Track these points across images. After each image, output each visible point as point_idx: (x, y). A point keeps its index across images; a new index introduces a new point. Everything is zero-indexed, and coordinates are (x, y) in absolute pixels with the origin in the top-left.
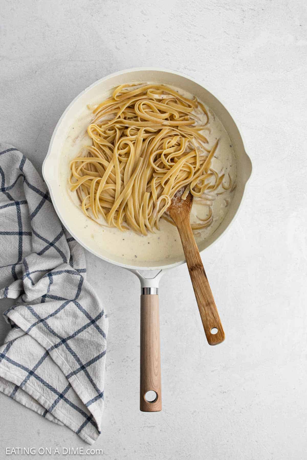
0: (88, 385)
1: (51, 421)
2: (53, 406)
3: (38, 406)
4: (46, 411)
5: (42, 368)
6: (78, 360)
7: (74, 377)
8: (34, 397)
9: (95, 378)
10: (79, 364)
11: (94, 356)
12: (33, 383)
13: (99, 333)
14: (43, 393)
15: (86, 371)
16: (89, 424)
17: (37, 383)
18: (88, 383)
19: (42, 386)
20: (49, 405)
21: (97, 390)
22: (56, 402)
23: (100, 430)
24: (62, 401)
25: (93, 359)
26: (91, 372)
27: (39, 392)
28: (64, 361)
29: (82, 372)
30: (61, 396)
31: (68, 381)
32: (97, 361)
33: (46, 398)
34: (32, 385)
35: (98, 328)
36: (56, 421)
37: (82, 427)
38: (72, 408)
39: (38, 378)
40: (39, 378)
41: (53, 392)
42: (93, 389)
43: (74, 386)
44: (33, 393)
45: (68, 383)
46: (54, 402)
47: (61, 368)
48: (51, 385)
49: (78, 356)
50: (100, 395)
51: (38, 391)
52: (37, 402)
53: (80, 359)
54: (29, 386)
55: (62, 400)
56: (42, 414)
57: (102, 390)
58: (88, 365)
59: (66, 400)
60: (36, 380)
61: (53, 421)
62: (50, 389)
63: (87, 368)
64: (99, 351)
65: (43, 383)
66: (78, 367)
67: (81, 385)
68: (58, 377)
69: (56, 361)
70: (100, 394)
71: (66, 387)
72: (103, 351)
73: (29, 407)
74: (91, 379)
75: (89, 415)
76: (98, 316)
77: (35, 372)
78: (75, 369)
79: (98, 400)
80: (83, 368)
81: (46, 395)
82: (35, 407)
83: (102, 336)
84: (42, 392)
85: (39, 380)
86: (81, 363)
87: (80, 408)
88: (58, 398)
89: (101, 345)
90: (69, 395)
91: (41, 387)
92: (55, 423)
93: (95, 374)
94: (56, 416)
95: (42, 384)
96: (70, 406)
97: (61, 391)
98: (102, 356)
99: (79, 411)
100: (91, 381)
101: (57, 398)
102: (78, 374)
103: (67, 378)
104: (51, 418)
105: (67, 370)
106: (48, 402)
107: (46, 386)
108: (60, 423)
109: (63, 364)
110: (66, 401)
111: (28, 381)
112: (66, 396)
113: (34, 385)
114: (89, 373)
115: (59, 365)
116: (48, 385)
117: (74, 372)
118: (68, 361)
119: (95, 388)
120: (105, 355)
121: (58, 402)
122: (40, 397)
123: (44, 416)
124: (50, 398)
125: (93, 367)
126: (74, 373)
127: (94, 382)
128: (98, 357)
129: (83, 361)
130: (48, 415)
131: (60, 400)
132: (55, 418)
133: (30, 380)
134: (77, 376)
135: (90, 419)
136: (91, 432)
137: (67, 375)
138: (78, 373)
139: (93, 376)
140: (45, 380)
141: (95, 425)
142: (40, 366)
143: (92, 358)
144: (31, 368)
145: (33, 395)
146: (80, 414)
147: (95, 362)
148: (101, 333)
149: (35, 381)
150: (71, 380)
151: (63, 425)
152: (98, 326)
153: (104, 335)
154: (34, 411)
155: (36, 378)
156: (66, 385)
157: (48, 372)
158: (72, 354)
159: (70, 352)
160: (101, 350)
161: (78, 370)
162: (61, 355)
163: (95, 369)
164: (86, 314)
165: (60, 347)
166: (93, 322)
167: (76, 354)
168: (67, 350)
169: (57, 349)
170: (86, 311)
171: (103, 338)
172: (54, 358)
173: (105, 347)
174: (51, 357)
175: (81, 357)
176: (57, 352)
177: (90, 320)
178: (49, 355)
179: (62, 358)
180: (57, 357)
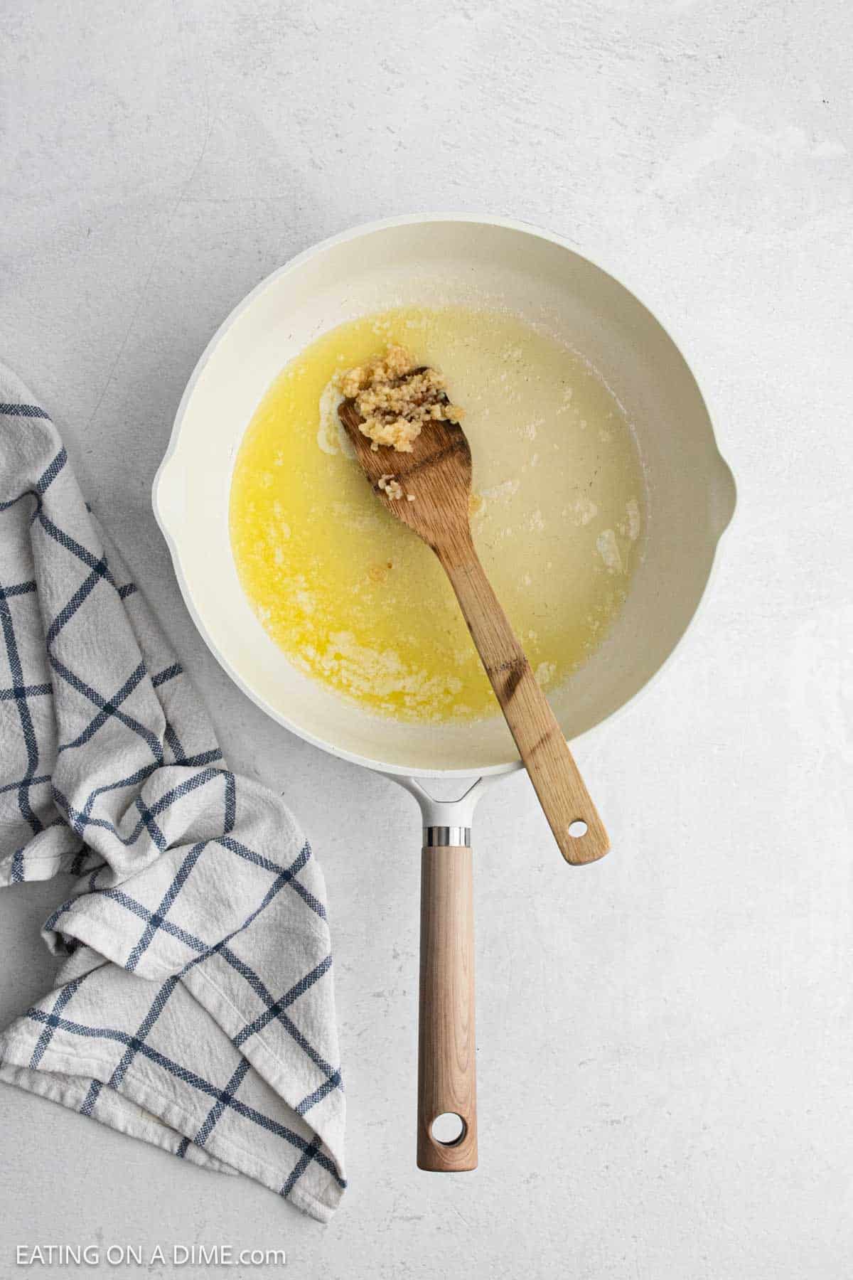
0: (295, 1056)
1: (203, 1167)
2: (207, 1129)
3: (160, 1130)
4: (186, 1142)
5: (162, 1029)
6: (261, 990)
7: (254, 1039)
8: (153, 1109)
9: (314, 1035)
10: (264, 1000)
11: (301, 973)
12: (142, 1073)
13: (305, 904)
14: (175, 1094)
15: (286, 1018)
16: (313, 1164)
17: (155, 1072)
18: (294, 1050)
19: (167, 1077)
20: (195, 1127)
21: (324, 1067)
22: (213, 1117)
23: (344, 1176)
24: (228, 1112)
25: (300, 984)
26: (298, 1021)
27: (163, 1094)
28: (224, 995)
29: (275, 1021)
30: (225, 1098)
31: (240, 1053)
32: (313, 986)
33: (185, 1110)
34: (142, 1078)
35: (300, 889)
36: (216, 1165)
37: (295, 1175)
38: (258, 1126)
39: (154, 1055)
40: (158, 1055)
41: (200, 1091)
42: (311, 1066)
43: (257, 1062)
44: (146, 1100)
45: (240, 1059)
46: (206, 1118)
47: (215, 1016)
48: (193, 1072)
49: (261, 979)
50: (334, 1081)
51: (160, 1093)
52: (161, 1121)
53: (267, 987)
54: (134, 1081)
55: (228, 1108)
56: (176, 1150)
57: (335, 1063)
58: (288, 1001)
59: (240, 1108)
60: (151, 1062)
61: (209, 1165)
62: (191, 1082)
63: (286, 1011)
64: (314, 957)
65: (170, 1069)
66: (264, 1009)
67: (278, 1057)
68: (209, 1046)
69: (201, 999)
70: (333, 1077)
71: (234, 1071)
72: (324, 957)
73: (137, 1134)
74: (303, 1040)
75: (309, 1140)
76: (299, 859)
77: (145, 1042)
78: (254, 1018)
79: (329, 1096)
80: (276, 1010)
81: (185, 1101)
82: (153, 1132)
83: (316, 914)
84: (171, 1095)
85: (158, 1061)
86: (270, 997)
87: (283, 1124)
88: (218, 1105)
89: (315, 940)
90: (247, 1093)
91: (166, 1080)
92: (214, 1171)
93: (312, 1023)
94: (217, 1153)
95: (167, 1073)
96: (253, 1123)
97: (221, 1083)
98: (323, 971)
99: (280, 1133)
100: (304, 1044)
101: (214, 1104)
102: (265, 1030)
103: (236, 1043)
104: (201, 1158)
105: (234, 1022)
106: (192, 1121)
107: (179, 1075)
108: (225, 1169)
109: (221, 1005)
110: (239, 1110)
111: (130, 1069)
112: (238, 1096)
113: (147, 1076)
114: (295, 1023)
115: (210, 1008)
116: (185, 1073)
117: (253, 1025)
118: (234, 998)
119: (315, 1061)
120: (332, 967)
121: (219, 1115)
122: (168, 1109)
123: (182, 1152)
124: (195, 1106)
125: (302, 1006)
126: (255, 1028)
127: (312, 1045)
128: (314, 976)
129: (275, 993)
130: (192, 1151)
131: (223, 1108)
132: (211, 1156)
133: (133, 1066)
134: (262, 1036)
135: (313, 1149)
136: (320, 1184)
137: (233, 1036)
138: (264, 1025)
139: (306, 1031)
140: (173, 1060)
141: (331, 1166)
142: (156, 1024)
143: (297, 980)
144: (132, 1032)
145: (148, 1105)
146: (285, 1141)
147: (308, 989)
148: (312, 906)
149: (149, 1068)
150: (246, 1048)
151: (236, 1173)
152: (302, 888)
153: (320, 911)
154: (151, 1144)
155: (150, 1056)
156: (235, 1064)
157: (178, 1037)
158: (244, 973)
159: (238, 969)
160: (319, 953)
161: (263, 1019)
162: (215, 981)
163: (310, 1010)
164: (262, 863)
165: (209, 960)
166: (287, 876)
167: (254, 974)
168: (230, 966)
169: (201, 967)
170: (261, 854)
171: (320, 919)
172: (195, 992)
173: (329, 944)
174: (188, 986)
175: (268, 981)
176: (203, 972)
177: (278, 876)
178: (182, 983)
179: (216, 987)
180: (204, 986)
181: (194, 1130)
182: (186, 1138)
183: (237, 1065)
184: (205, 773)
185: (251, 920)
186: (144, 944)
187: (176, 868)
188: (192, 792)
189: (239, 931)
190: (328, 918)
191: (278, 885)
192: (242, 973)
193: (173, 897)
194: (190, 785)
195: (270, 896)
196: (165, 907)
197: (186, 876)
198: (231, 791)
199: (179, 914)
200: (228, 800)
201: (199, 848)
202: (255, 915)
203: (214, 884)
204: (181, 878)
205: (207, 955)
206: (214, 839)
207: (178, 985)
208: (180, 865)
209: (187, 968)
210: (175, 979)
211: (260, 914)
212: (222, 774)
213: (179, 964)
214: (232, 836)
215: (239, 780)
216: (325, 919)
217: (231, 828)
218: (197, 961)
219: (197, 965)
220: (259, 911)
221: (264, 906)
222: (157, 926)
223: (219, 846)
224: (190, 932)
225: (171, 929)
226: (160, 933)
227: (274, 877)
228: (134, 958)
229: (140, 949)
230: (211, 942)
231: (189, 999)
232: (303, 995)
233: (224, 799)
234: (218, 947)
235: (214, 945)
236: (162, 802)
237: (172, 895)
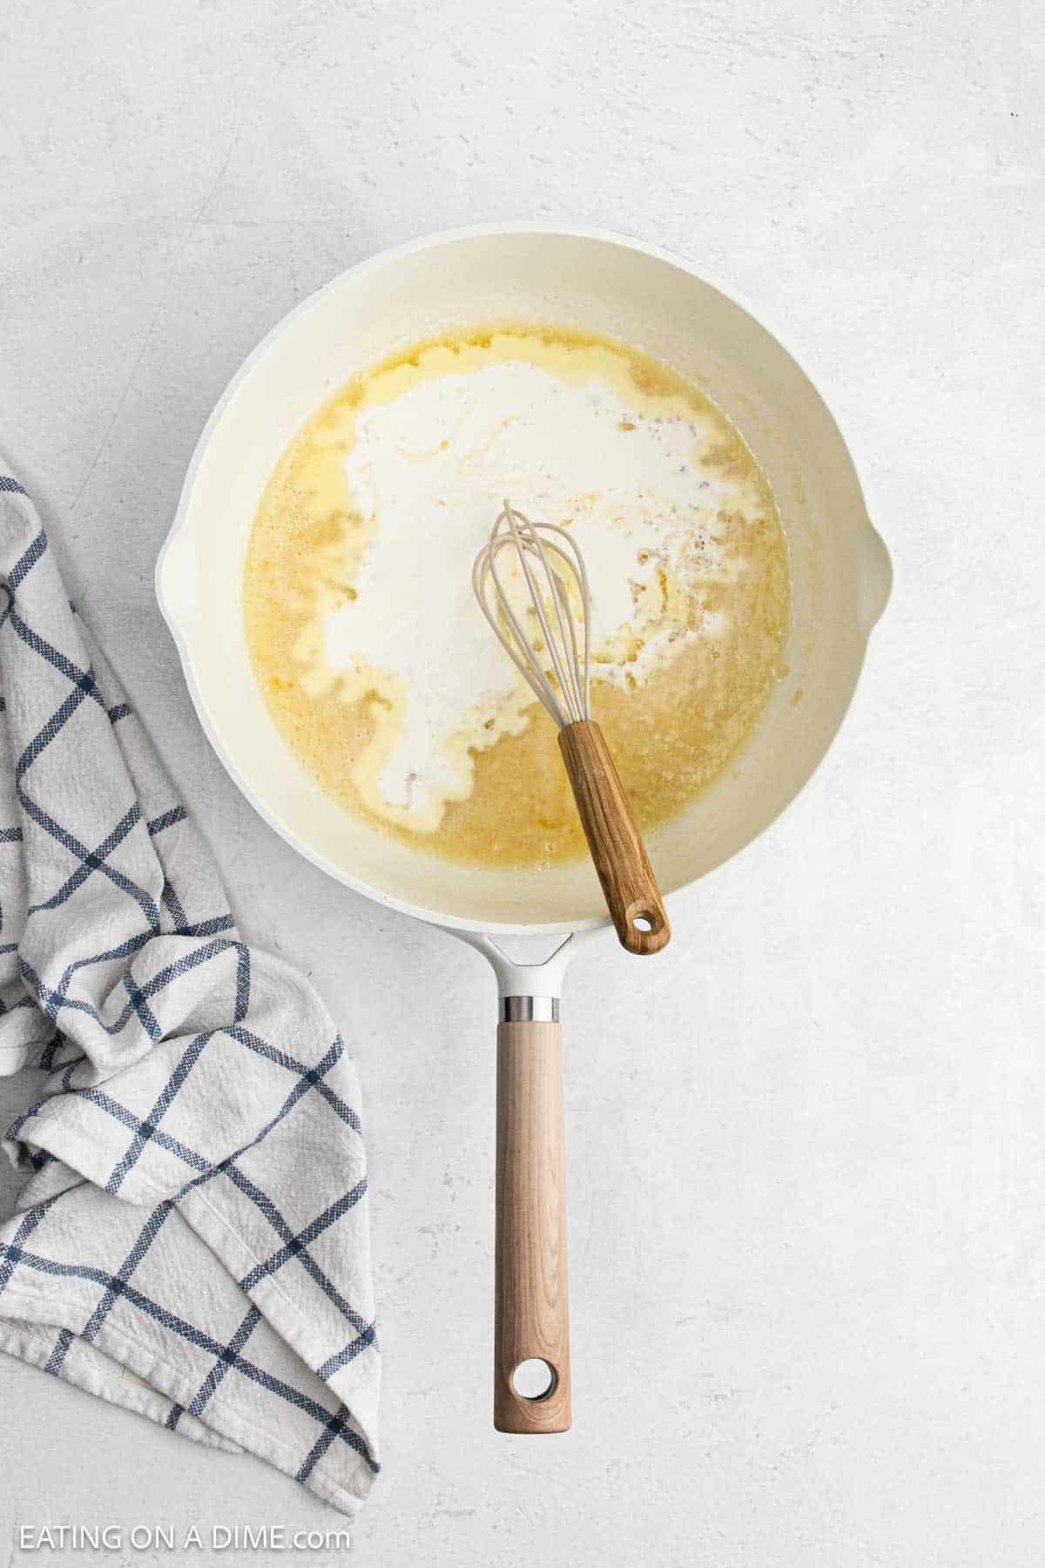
0: (317, 1306)
1: (199, 1442)
2: (205, 1395)
3: (146, 1394)
4: (178, 1410)
5: (150, 1266)
6: (277, 1220)
7: (267, 1281)
8: (137, 1368)
9: (342, 1279)
10: (280, 1234)
11: (327, 1200)
12: (125, 1322)
13: (335, 1114)
14: (166, 1351)
15: (307, 1256)
16: (338, 1442)
17: (139, 1319)
18: (317, 1299)
19: (157, 1328)
20: (189, 1391)
21: (354, 1320)
22: (213, 1380)
23: (377, 1458)
24: (232, 1373)
25: (326, 1213)
26: (324, 1260)
27: (150, 1349)
28: (230, 1226)
29: (294, 1260)
30: (229, 1356)
31: (249, 1300)
32: (343, 1217)
33: (177, 1370)
34: (123, 1329)
35: (329, 1095)
36: (215, 1440)
37: (315, 1455)
38: (270, 1393)
39: (139, 1300)
40: (144, 1299)
41: (197, 1347)
42: (338, 1317)
43: (269, 1311)
44: (129, 1357)
45: (248, 1307)
46: (204, 1381)
47: (219, 1253)
48: (189, 1323)
49: (277, 1208)
50: (367, 1337)
51: (146, 1348)
52: (148, 1383)
53: (285, 1217)
54: (115, 1334)
55: (231, 1368)
56: (165, 1420)
57: (368, 1316)
58: (310, 1236)
59: (248, 1369)
60: (137, 1309)
61: (206, 1440)
62: (186, 1335)
63: (308, 1248)
64: (344, 1180)
65: (160, 1318)
66: (280, 1244)
67: (296, 1306)
68: (210, 1290)
69: (200, 1230)
70: (366, 1332)
71: (240, 1323)
72: (358, 1182)
73: (116, 1399)
74: (329, 1284)
75: (333, 1410)
76: (328, 1057)
77: (130, 1283)
78: (268, 1256)
79: (360, 1355)
80: (294, 1247)
81: (178, 1358)
82: (136, 1396)
83: (348, 1127)
84: (161, 1351)
85: (145, 1308)
86: (287, 1230)
87: (300, 1390)
88: (219, 1365)
89: (346, 1158)
90: (256, 1350)
91: (155, 1332)
92: (211, 1447)
93: (340, 1263)
94: (217, 1425)
95: (156, 1322)
96: (263, 1388)
97: (224, 1338)
98: (356, 1199)
99: (296, 1402)
100: (329, 1290)
101: (214, 1363)
102: (281, 1272)
103: (244, 1286)
104: (197, 1432)
105: (242, 1261)
106: (186, 1384)
107: (171, 1326)
108: (226, 1445)
109: (226, 1238)
110: (246, 1372)
111: (109, 1317)
112: (245, 1354)
113: (130, 1326)
114: (319, 1262)
115: (212, 1242)
116: (178, 1324)
117: (266, 1265)
118: (242, 1229)
119: (343, 1311)
120: (366, 1193)
121: (220, 1377)
122: (156, 1368)
123: (172, 1424)
124: (190, 1365)
125: (328, 1243)
126: (267, 1268)
127: (340, 1291)
128: (345, 1204)
129: (295, 1224)
130: (185, 1421)
131: (226, 1369)
132: (209, 1429)
133: (113, 1313)
134: (276, 1278)
135: (338, 1423)
136: (346, 1468)
137: (240, 1278)
138: (279, 1265)
139: (333, 1274)
140: (165, 1307)
141: (359, 1445)
142: (143, 1261)
143: (323, 1210)
144: (113, 1270)
145: (131, 1363)
146: (303, 1413)
147: (336, 1221)
148: (344, 1117)
149: (133, 1316)
150: (257, 1293)
151: (241, 1451)
152: (331, 1093)
153: (355, 1126)
154: (134, 1413)
155: (134, 1301)
156: (242, 1313)
157: (172, 1277)
158: (255, 1199)
159: (249, 1194)
160: (351, 1176)
161: (278, 1258)
162: (218, 1208)
163: (337, 1246)
164: (281, 1060)
165: (212, 1182)
166: (312, 1078)
167: (268, 1200)
168: (239, 1190)
169: (202, 1189)
170: (281, 1050)
171: (353, 1133)
172: (194, 1222)
173: (363, 1164)
174: (185, 1214)
175: (286, 1210)
176: (205, 1198)
177: (301, 1077)
178: (177, 1209)
179: (220, 1215)
180: (205, 1214)
181: (189, 1395)
182: (178, 1405)
183: (244, 1314)
184: (212, 945)
185: (266, 1131)
186: (130, 1160)
187: (171, 1062)
188: (196, 968)
189: (250, 1146)
190: (363, 1132)
191: (301, 1089)
192: (253, 1199)
193: (168, 1101)
194: (193, 960)
195: (291, 1102)
196: (157, 1113)
197: (186, 1075)
198: (244, 968)
199: (171, 1123)
200: (242, 980)
201: (203, 1040)
202: (271, 1126)
203: (221, 1085)
204: (178, 1077)
205: (210, 1175)
206: (221, 1029)
207: (172, 1211)
208: (179, 1061)
209: (184, 1191)
210: (169, 1204)
211: (278, 1124)
212: (234, 947)
213: (175, 1186)
214: (243, 1025)
215: (255, 955)
216: (359, 1132)
217: (244, 1016)
218: (196, 1182)
219: (196, 1187)
220: (276, 1121)
221: (282, 1115)
222: (148, 1137)
223: (227, 1037)
224: (188, 1146)
225: (165, 1141)
226: (151, 1147)
227: (294, 1079)
228: (117, 1177)
229: (125, 1166)
230: (215, 1159)
231: (185, 1229)
232: (330, 1228)
233: (236, 979)
234: (224, 1166)
235: (218, 1162)
236: (157, 980)
237: (167, 1098)
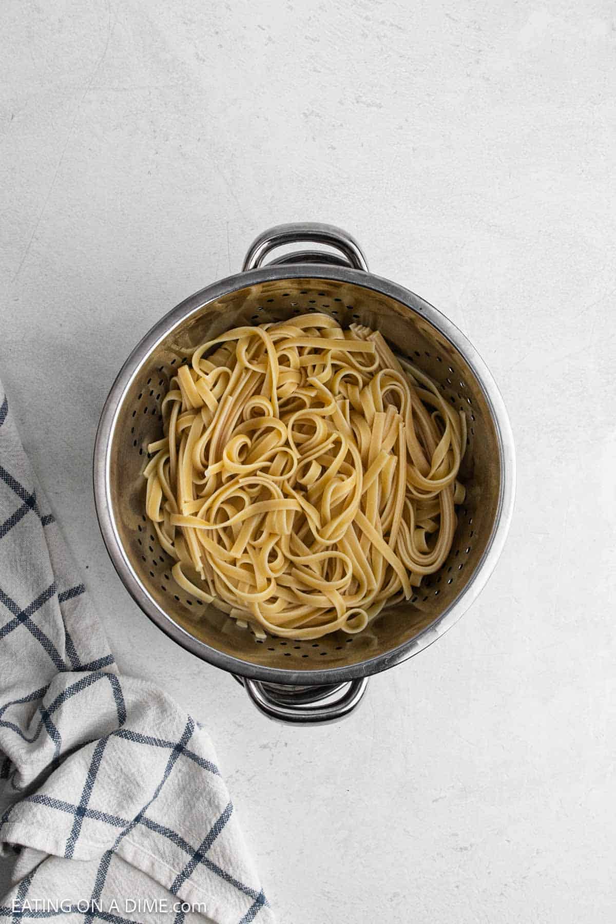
0: (223, 890)
5: (109, 893)
6: (182, 843)
7: (187, 884)
9: (234, 869)
10: (186, 851)
11: (210, 823)
13: (200, 767)
15: (208, 861)
18: (222, 885)
21: (249, 893)
25: (212, 831)
26: (219, 861)
28: (153, 855)
29: (200, 866)
31: (178, 898)
32: (223, 830)
35: (194, 757)
39: (108, 917)
40: (111, 916)
42: (238, 894)
43: (193, 902)
47: (151, 874)
49: (180, 835)
50: (260, 901)
53: (186, 840)
57: (257, 888)
58: (206, 848)
60: (107, 923)
63: (206, 855)
64: (218, 807)
66: (188, 858)
67: (210, 894)
69: (135, 863)
70: (258, 898)
72: (226, 805)
74: (227, 875)
76: (186, 733)
78: (182, 867)
79: (259, 913)
80: (198, 857)
83: (210, 773)
85: (113, 921)
86: (191, 848)
89: (215, 793)
93: (230, 860)
98: (228, 816)
100: (227, 878)
102: (194, 875)
103: (173, 891)
105: (167, 875)
109: (153, 864)
114: (217, 864)
115: (144, 868)
117: (183, 873)
118: (162, 856)
119: (241, 889)
120: (234, 811)
125: (218, 849)
126: (185, 875)
127: (235, 877)
128: (222, 822)
129: (194, 843)
134: (192, 880)
137: (169, 886)
138: (191, 871)
139: (227, 868)
140: (125, 917)
142: (104, 891)
143: (209, 829)
147: (219, 834)
148: (206, 767)
150: (182, 894)
152: (194, 755)
153: (215, 771)
155: (105, 919)
157: (124, 897)
158: (165, 834)
159: (159, 832)
160: (221, 803)
161: (190, 867)
162: (143, 846)
163: (225, 850)
164: (156, 743)
165: (134, 831)
166: (179, 749)
167: (173, 832)
168: (152, 831)
169: (129, 837)
170: (154, 736)
171: (215, 776)
172: (129, 858)
173: (227, 794)
174: (122, 856)
175: (186, 835)
176: (132, 841)
177: (172, 749)
178: (117, 854)
179: (146, 850)
180: (136, 853)
184: (91, 676)
185: (158, 790)
186: (75, 833)
187: (87, 764)
188: (81, 692)
189: (151, 802)
190: (220, 773)
191: (174, 757)
192: (163, 834)
193: (90, 788)
194: (78, 687)
195: (169, 768)
196: (85, 798)
197: (97, 769)
198: (118, 691)
199: (99, 801)
200: (117, 698)
201: (102, 745)
202: (161, 785)
203: (121, 769)
204: (93, 772)
205: (131, 827)
206: (112, 733)
207: (114, 860)
208: (90, 761)
209: (118, 841)
210: (110, 852)
211: (165, 784)
212: (106, 676)
213: (108, 841)
214: (126, 727)
215: (122, 680)
216: (219, 775)
217: (124, 720)
218: (123, 834)
219: (125, 837)
220: (163, 782)
221: (166, 777)
222: (83, 816)
223: (118, 738)
224: (111, 814)
225: (95, 815)
226: (87, 821)
227: (168, 752)
228: (70, 847)
229: (73, 839)
230: (130, 817)
231: (125, 865)
232: (217, 839)
233: (114, 699)
234: (138, 819)
235: (134, 818)
236: (56, 702)
237: (89, 786)
